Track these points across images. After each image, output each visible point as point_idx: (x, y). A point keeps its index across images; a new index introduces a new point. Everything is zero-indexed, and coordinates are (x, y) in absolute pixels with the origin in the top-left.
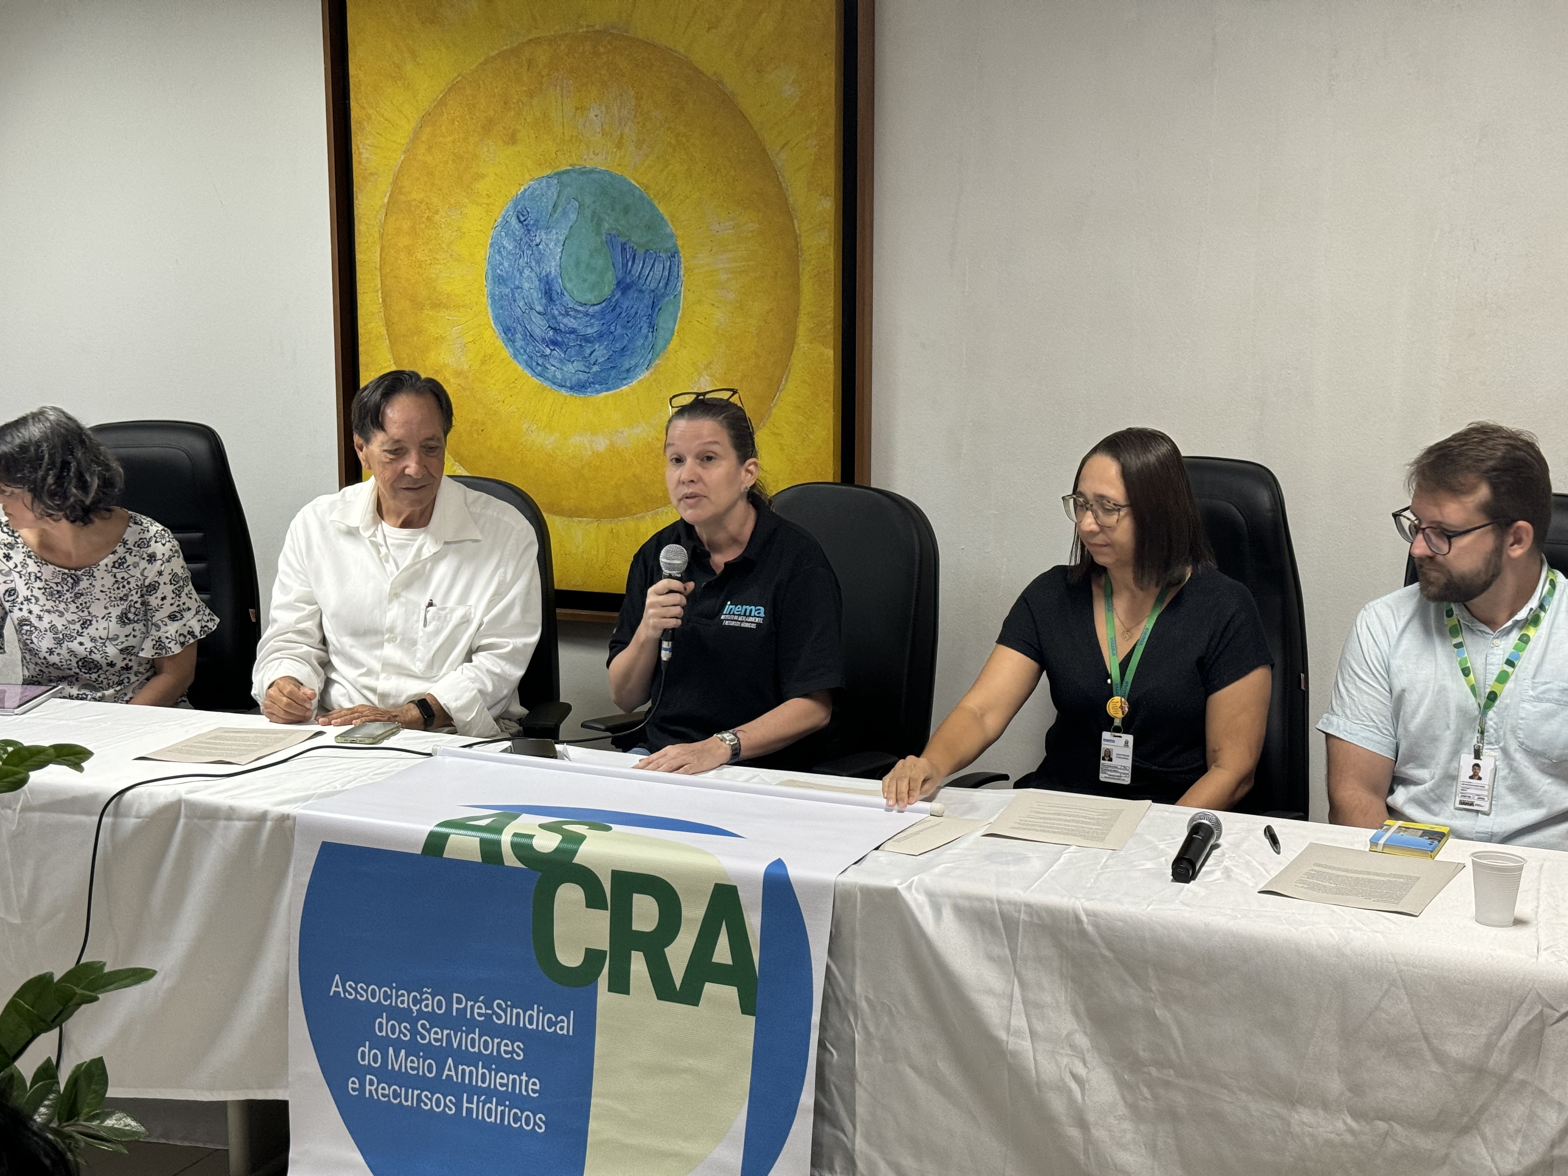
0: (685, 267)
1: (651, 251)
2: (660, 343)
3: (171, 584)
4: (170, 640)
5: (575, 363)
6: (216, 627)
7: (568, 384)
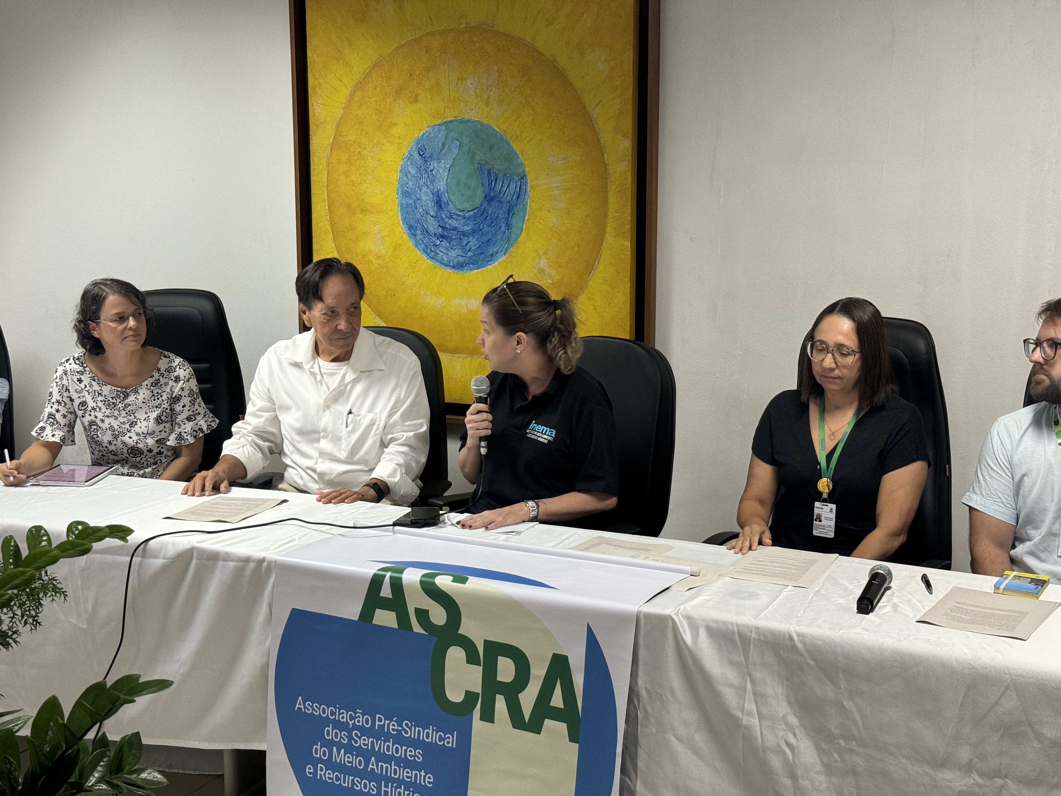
0: (531, 186)
1: (508, 175)
2: (513, 236)
3: (189, 397)
4: (187, 434)
5: (456, 250)
6: (216, 425)
7: (451, 264)
